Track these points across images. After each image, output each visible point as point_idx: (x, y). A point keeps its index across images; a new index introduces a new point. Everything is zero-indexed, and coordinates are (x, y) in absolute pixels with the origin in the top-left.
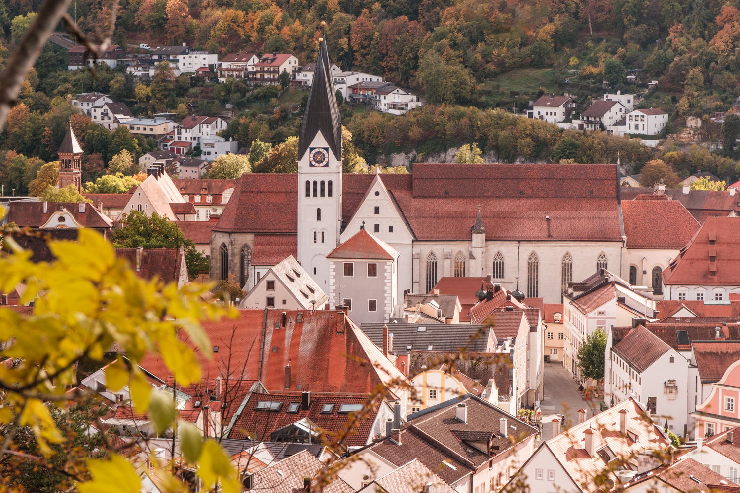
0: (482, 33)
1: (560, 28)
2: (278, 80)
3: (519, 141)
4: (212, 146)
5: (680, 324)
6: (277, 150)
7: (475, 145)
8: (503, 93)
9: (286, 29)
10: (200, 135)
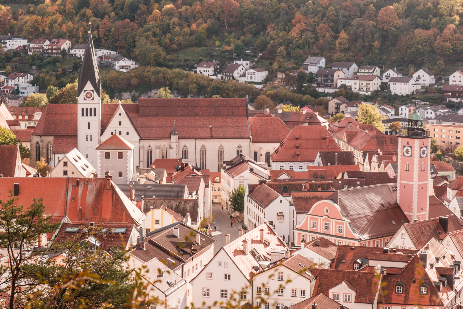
0: (169, 28)
1: (210, 26)
2: (60, 53)
3: (190, 85)
4: (25, 89)
5: (284, 183)
6: (62, 91)
7: (167, 88)
8: (181, 60)
9: (64, 26)
10: (19, 83)
